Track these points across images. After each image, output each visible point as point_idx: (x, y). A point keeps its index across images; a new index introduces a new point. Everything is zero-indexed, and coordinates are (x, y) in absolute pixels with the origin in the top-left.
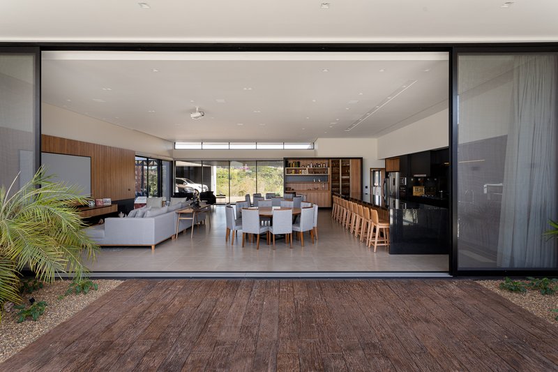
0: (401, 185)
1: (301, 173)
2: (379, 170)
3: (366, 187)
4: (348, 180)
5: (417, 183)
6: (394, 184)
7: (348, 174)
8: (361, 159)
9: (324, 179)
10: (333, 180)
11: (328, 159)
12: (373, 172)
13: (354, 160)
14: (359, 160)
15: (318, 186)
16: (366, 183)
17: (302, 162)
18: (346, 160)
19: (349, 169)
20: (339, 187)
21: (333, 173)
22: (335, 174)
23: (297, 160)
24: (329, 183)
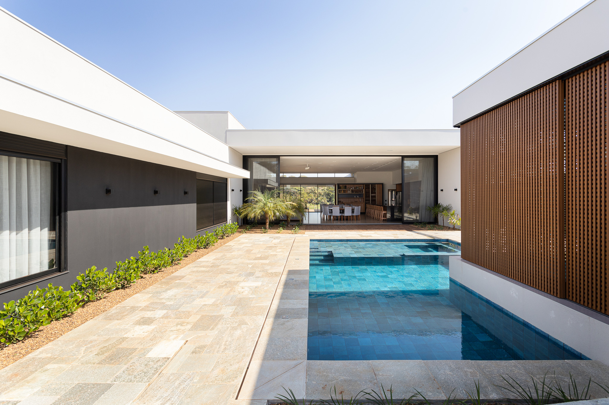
1: (347, 192)
2: (392, 191)
3: (385, 201)
4: (375, 196)
7: (375, 193)
8: (382, 184)
9: (361, 195)
10: (366, 197)
11: (363, 184)
12: (389, 190)
13: (378, 185)
14: (381, 185)
15: (357, 200)
16: (386, 198)
17: (347, 186)
18: (373, 185)
19: (375, 190)
20: (370, 201)
21: (366, 192)
22: (367, 193)
23: (345, 185)
24: (364, 198)
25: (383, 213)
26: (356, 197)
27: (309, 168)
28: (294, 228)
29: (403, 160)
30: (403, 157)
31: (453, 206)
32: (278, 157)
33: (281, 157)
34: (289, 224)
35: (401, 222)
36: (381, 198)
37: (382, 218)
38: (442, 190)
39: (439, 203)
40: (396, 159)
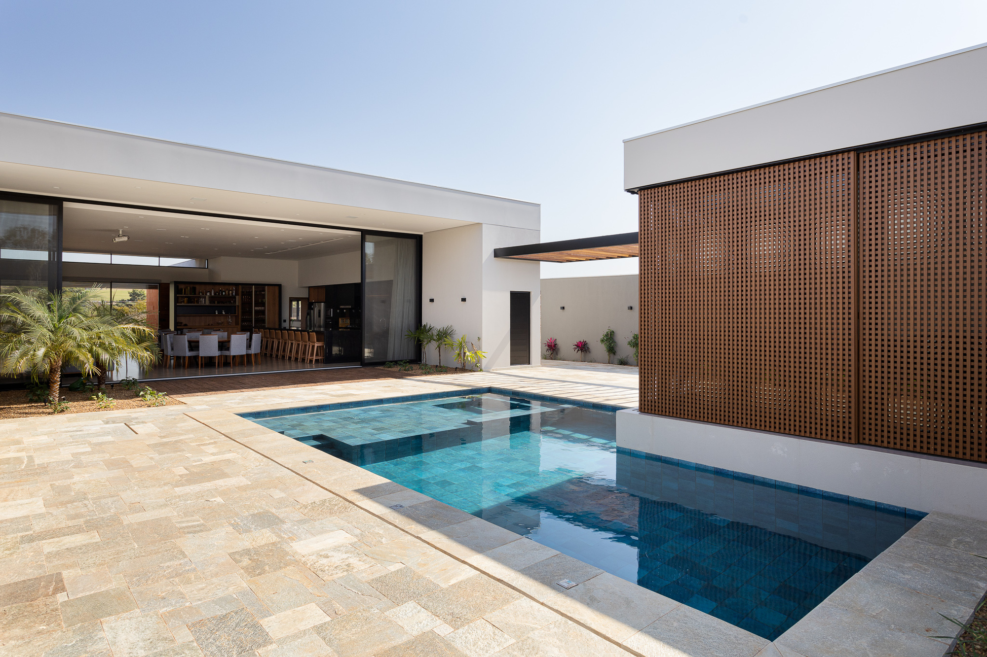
0: (327, 317)
1: (198, 302)
2: (297, 300)
3: (285, 321)
4: (263, 312)
5: (343, 315)
6: (319, 316)
7: (263, 304)
8: (279, 286)
9: (231, 310)
10: (243, 313)
11: (237, 285)
12: (291, 300)
13: (271, 287)
14: (277, 288)
15: (222, 320)
16: (285, 315)
17: (197, 287)
18: (261, 287)
19: (264, 298)
20: (252, 321)
21: (243, 303)
22: (246, 305)
23: (192, 286)
24: (237, 317)
25: (316, 345)
26: (220, 313)
27: (125, 239)
28: (142, 393)
29: (363, 240)
30: (365, 233)
31: (455, 327)
32: (56, 203)
33: (66, 205)
34: (103, 383)
35: (359, 363)
36: (277, 316)
37: (312, 355)
38: (432, 300)
39: (423, 324)
40: (346, 236)
